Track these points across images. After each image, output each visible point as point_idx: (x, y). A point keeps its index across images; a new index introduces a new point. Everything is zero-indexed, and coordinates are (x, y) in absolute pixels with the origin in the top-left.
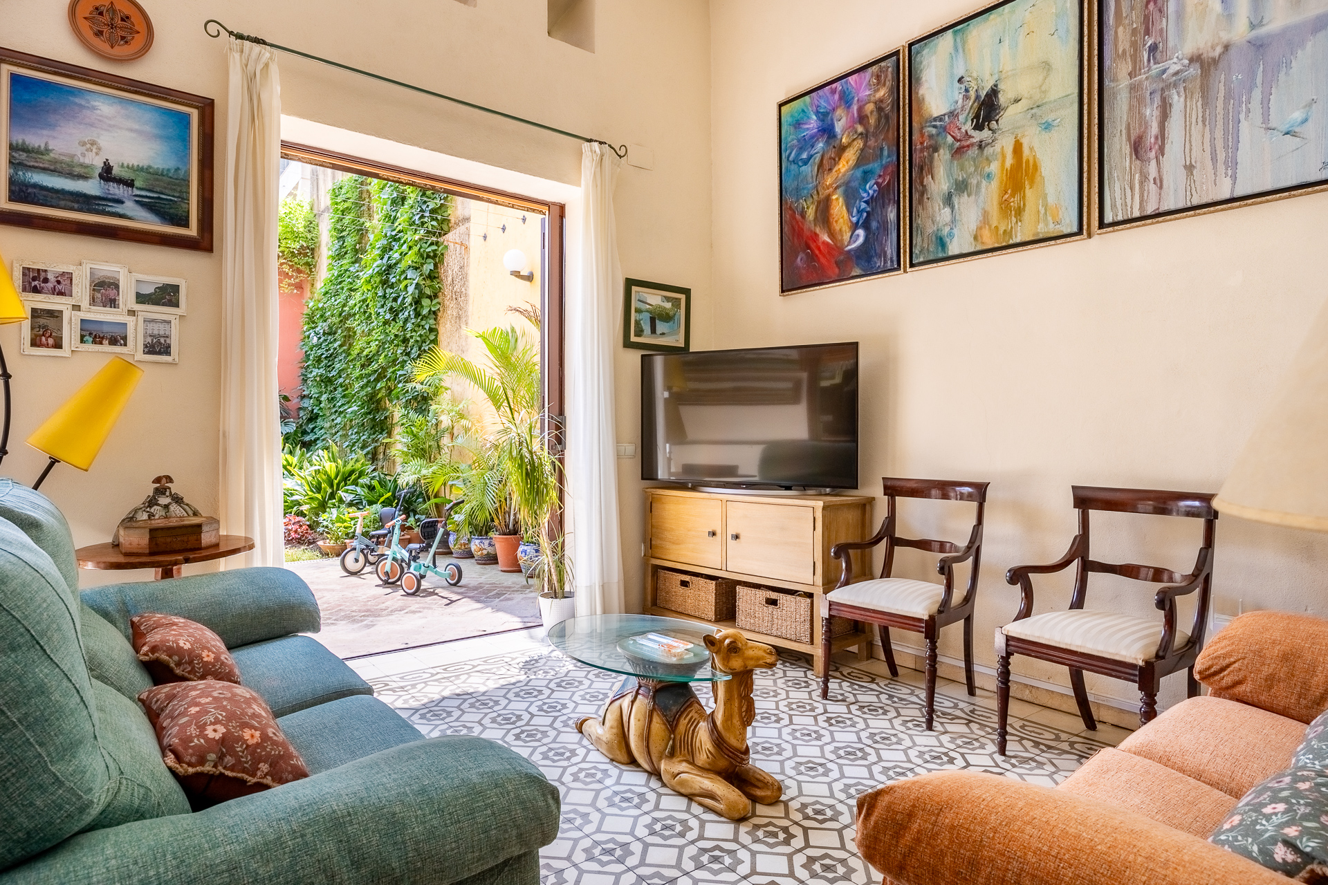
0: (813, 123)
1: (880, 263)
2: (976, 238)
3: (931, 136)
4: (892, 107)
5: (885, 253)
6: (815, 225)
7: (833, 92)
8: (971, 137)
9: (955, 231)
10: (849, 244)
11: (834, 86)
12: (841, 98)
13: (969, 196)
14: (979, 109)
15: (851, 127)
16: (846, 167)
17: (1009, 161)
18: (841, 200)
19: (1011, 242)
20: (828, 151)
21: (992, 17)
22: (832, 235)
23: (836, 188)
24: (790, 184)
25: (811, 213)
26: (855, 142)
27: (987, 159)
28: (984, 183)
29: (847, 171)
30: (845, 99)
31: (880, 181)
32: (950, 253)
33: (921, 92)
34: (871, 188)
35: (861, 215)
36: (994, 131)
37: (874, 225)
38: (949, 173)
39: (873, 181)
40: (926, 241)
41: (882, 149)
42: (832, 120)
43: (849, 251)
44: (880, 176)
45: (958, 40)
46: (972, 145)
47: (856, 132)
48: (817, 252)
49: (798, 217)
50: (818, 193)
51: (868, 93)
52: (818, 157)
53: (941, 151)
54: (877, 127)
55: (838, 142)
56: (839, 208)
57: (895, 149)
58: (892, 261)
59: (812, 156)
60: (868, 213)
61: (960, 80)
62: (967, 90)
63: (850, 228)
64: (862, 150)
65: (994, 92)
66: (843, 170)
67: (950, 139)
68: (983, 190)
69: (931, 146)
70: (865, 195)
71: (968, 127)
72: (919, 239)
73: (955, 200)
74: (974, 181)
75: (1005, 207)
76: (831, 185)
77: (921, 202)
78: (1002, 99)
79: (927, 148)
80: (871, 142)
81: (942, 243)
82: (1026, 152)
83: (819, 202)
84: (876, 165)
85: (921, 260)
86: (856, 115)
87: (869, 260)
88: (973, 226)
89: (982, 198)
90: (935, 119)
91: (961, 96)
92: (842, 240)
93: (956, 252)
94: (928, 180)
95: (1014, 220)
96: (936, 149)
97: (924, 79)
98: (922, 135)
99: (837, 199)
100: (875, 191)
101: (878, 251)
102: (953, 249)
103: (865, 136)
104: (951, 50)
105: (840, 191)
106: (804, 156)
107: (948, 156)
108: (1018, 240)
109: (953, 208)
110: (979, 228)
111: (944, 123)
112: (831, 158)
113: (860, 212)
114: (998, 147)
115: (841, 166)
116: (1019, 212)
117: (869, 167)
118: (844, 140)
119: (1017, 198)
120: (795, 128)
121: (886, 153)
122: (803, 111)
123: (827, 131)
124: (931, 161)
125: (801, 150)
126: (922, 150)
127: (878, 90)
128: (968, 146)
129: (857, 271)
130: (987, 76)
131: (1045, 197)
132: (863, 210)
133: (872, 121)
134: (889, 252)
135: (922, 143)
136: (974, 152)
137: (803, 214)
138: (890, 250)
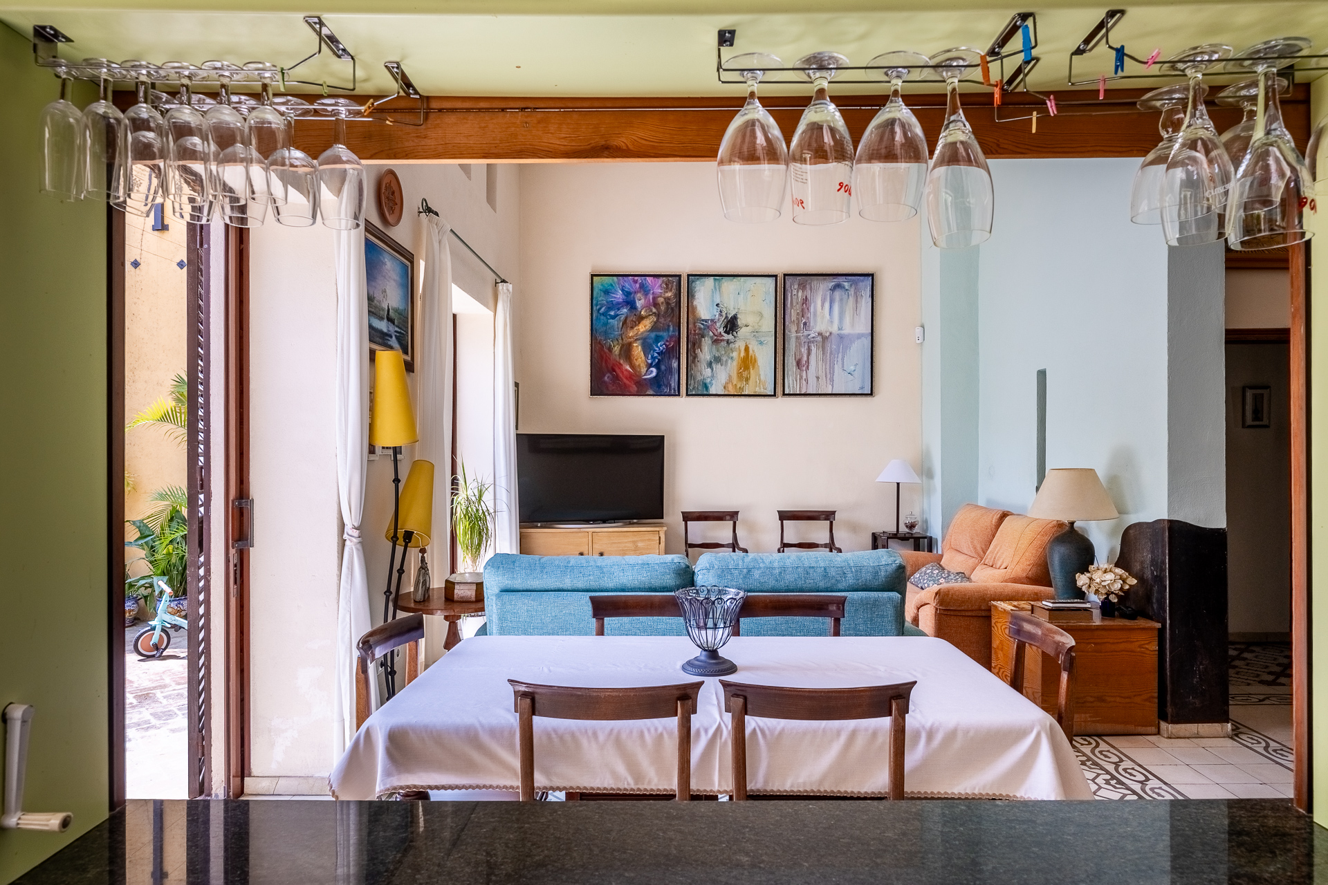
0: (619, 296)
1: (667, 390)
2: (725, 388)
3: (700, 329)
4: (676, 305)
5: (670, 385)
6: (620, 358)
7: (636, 282)
8: (722, 336)
9: (713, 382)
10: (645, 375)
11: (636, 278)
12: (640, 287)
13: (721, 365)
14: (727, 323)
15: (647, 307)
16: (644, 329)
17: (743, 354)
18: (640, 347)
19: (743, 393)
20: (631, 316)
21: (734, 280)
22: (632, 366)
23: (636, 340)
24: (598, 326)
25: (616, 349)
26: (651, 317)
27: (731, 349)
28: (730, 361)
29: (645, 332)
30: (644, 289)
31: (668, 344)
32: (711, 393)
33: (695, 303)
34: (661, 346)
35: (654, 360)
36: (735, 337)
37: (663, 367)
38: (711, 352)
39: (663, 343)
40: (696, 384)
41: (669, 326)
42: (634, 298)
43: (645, 379)
44: (667, 341)
45: (717, 284)
46: (723, 340)
47: (651, 311)
48: (621, 375)
49: (606, 350)
50: (622, 339)
51: (660, 291)
52: (623, 318)
53: (706, 338)
54: (666, 312)
55: (638, 313)
56: (638, 350)
57: (677, 328)
58: (675, 390)
59: (618, 315)
60: (659, 359)
61: (717, 305)
62: (721, 311)
63: (646, 366)
64: (655, 323)
65: (735, 318)
66: (642, 330)
67: (711, 334)
68: (729, 364)
69: (700, 334)
70: (657, 349)
71: (721, 330)
72: (692, 382)
73: (714, 366)
74: (724, 359)
75: (740, 376)
76: (632, 337)
77: (693, 362)
78: (739, 322)
79: (698, 334)
80: (662, 320)
81: (706, 386)
82: (751, 352)
83: (623, 345)
84: (665, 334)
85: (694, 393)
86: (651, 301)
87: (659, 386)
88: (724, 381)
89: (728, 368)
90: (703, 320)
91: (718, 314)
92: (640, 372)
93: (714, 393)
94: (698, 351)
95: (745, 383)
96: (703, 336)
97: (696, 297)
98: (695, 327)
99: (637, 346)
100: (664, 348)
101: (666, 383)
102: (712, 391)
103: (658, 315)
104: (713, 288)
105: (639, 342)
106: (612, 313)
107: (710, 342)
108: (746, 393)
109: (712, 370)
110: (727, 383)
111: (709, 325)
112: (632, 321)
113: (653, 358)
114: (737, 345)
115: (640, 327)
116: (747, 380)
117: (661, 334)
118: (642, 313)
119: (746, 372)
120: (605, 294)
121: (671, 329)
122: (612, 285)
123: (631, 304)
124: (700, 342)
125: (609, 309)
126: (695, 334)
127: (667, 292)
128: (721, 340)
129: (651, 392)
130: (732, 309)
131: (760, 375)
132: (656, 357)
133: (663, 308)
134: (673, 385)
135: (695, 331)
136: (724, 344)
137: (610, 349)
138: (674, 384)
